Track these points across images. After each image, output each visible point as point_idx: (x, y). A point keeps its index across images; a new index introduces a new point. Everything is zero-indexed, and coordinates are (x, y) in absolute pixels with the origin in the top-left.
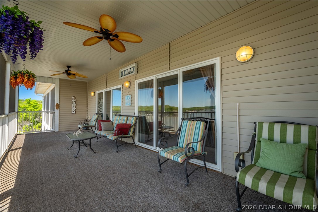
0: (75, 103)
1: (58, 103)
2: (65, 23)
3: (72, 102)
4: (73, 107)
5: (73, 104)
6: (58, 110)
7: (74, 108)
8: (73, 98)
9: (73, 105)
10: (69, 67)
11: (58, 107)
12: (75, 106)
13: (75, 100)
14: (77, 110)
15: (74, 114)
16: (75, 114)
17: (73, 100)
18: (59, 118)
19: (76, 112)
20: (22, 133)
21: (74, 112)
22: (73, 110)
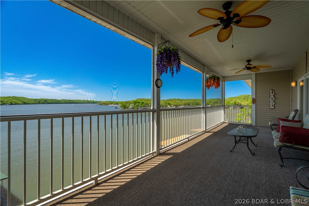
0: (273, 97)
1: (255, 97)
2: (190, 36)
3: (270, 96)
4: (271, 101)
5: (271, 98)
6: (255, 105)
7: (272, 103)
8: (271, 91)
9: (271, 100)
10: (249, 61)
11: (254, 102)
12: (273, 100)
13: (273, 93)
14: (276, 105)
15: (272, 109)
16: (274, 110)
17: (271, 94)
18: (256, 112)
19: (275, 107)
20: (227, 122)
21: (272, 106)
22: (271, 105)
